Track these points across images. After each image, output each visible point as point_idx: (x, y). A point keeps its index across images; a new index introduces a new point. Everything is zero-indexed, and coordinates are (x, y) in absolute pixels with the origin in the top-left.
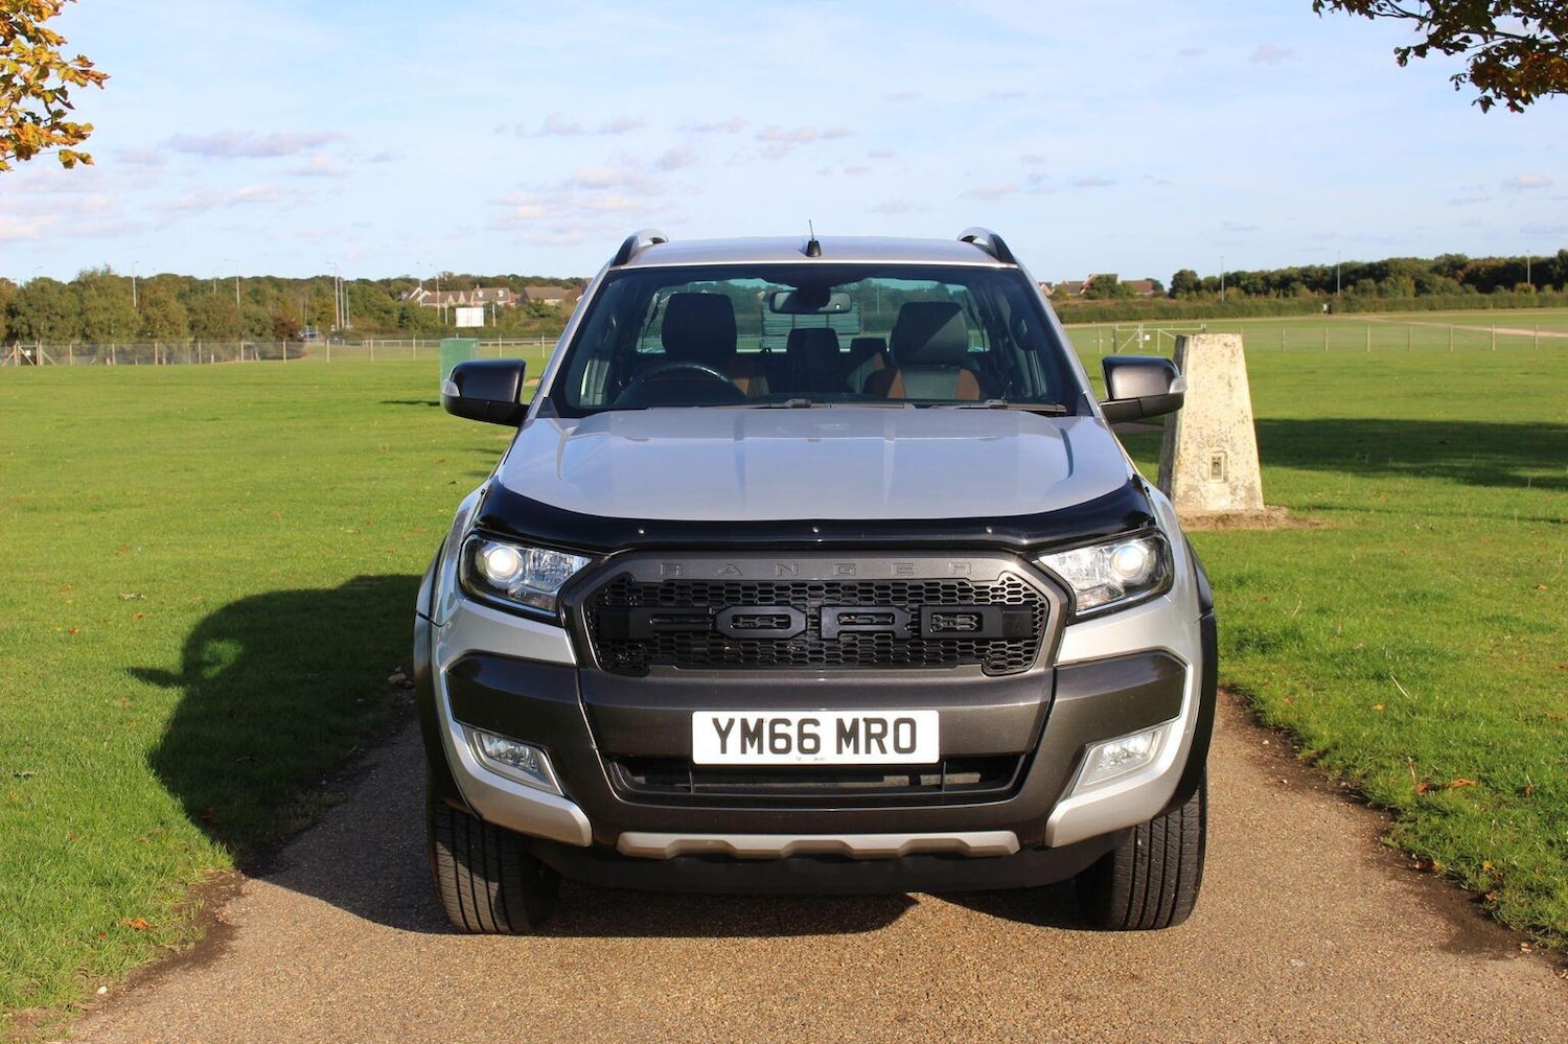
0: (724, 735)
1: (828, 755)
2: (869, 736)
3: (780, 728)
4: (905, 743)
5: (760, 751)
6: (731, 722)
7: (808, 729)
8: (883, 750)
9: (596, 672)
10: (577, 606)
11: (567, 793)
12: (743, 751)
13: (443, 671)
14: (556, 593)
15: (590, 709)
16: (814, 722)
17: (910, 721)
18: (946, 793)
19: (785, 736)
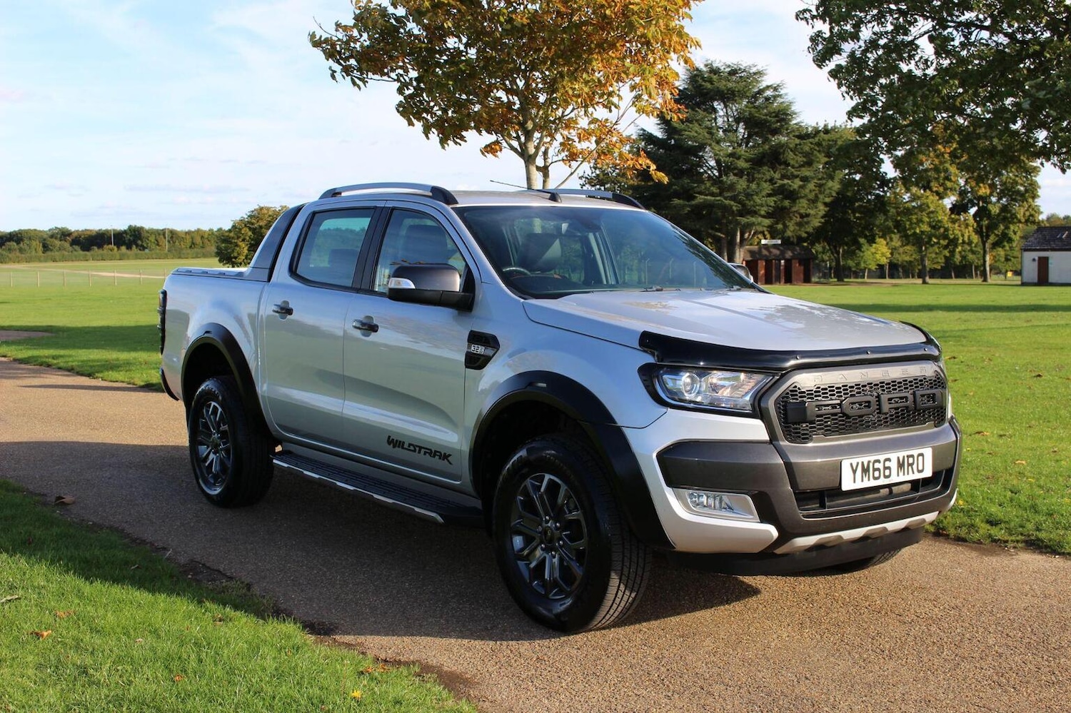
0: (854, 472)
1: (894, 479)
2: (909, 465)
3: (877, 465)
4: (920, 468)
5: (869, 480)
6: (858, 463)
7: (887, 464)
8: (913, 473)
9: (784, 443)
10: (770, 404)
11: (763, 519)
12: (862, 481)
13: (654, 455)
14: (748, 398)
15: (789, 466)
16: (889, 460)
17: (922, 455)
18: (919, 493)
19: (878, 469)
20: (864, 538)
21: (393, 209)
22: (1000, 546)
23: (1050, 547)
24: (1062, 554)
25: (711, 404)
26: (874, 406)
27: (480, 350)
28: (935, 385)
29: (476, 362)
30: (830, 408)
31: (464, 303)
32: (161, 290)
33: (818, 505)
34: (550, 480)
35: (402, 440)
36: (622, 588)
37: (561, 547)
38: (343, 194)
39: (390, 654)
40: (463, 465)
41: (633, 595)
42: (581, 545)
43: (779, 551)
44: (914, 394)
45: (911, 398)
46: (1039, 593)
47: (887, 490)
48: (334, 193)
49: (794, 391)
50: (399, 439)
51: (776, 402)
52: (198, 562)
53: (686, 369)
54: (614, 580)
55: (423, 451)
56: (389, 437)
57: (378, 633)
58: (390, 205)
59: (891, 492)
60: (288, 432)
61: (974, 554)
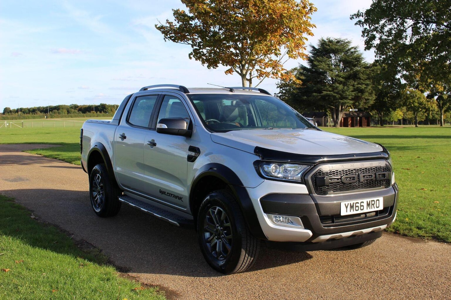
0: (347, 207)
1: (365, 210)
2: (372, 204)
3: (357, 205)
4: (378, 206)
5: (353, 211)
6: (348, 204)
7: (362, 204)
8: (374, 208)
9: (315, 195)
10: (309, 178)
11: (306, 228)
12: (350, 211)
13: (259, 200)
14: (299, 175)
15: (317, 205)
16: (363, 202)
17: (378, 200)
18: (378, 217)
19: (358, 206)
20: (353, 236)
21: (165, 95)
22: (422, 239)
23: (443, 239)
24: (447, 242)
25: (284, 178)
26: (356, 179)
27: (193, 154)
28: (386, 170)
29: (191, 159)
30: (336, 180)
31: (188, 134)
32: (81, 129)
33: (331, 222)
34: (218, 209)
35: (165, 191)
36: (247, 255)
37: (223, 237)
38: (148, 89)
39: (149, 282)
40: (187, 202)
41: (252, 259)
42: (230, 236)
43: (314, 241)
44: (375, 174)
45: (374, 176)
46: (433, 260)
47: (364, 215)
48: (145, 89)
49: (320, 172)
50: (164, 191)
51: (312, 178)
52: (84, 240)
53: (273, 163)
54: (243, 252)
55: (172, 196)
56: (160, 190)
57: (147, 272)
58: (164, 93)
59: (366, 216)
60: (125, 187)
61: (409, 242)
